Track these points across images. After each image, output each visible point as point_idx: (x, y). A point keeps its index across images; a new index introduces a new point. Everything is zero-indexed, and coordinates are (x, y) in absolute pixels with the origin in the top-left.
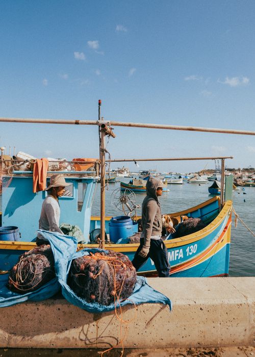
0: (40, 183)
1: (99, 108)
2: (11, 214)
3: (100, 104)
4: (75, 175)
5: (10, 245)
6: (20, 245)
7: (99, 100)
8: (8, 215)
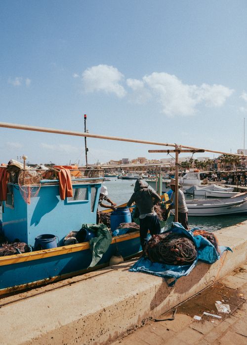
0: (68, 190)
1: (85, 122)
2: (37, 223)
3: (85, 118)
4: (88, 181)
5: (60, 250)
6: (72, 248)
7: (85, 115)
8: (34, 224)
